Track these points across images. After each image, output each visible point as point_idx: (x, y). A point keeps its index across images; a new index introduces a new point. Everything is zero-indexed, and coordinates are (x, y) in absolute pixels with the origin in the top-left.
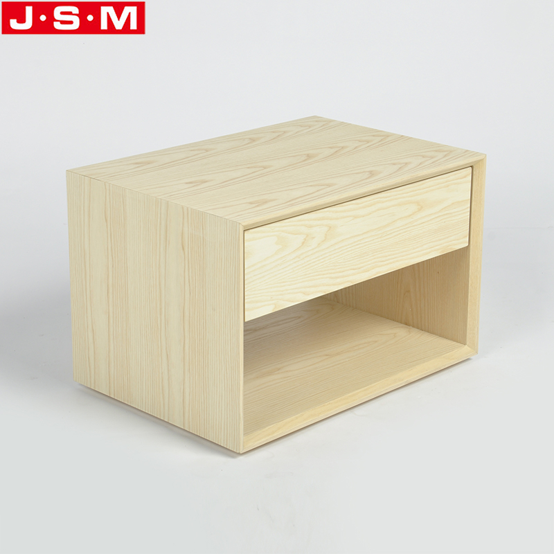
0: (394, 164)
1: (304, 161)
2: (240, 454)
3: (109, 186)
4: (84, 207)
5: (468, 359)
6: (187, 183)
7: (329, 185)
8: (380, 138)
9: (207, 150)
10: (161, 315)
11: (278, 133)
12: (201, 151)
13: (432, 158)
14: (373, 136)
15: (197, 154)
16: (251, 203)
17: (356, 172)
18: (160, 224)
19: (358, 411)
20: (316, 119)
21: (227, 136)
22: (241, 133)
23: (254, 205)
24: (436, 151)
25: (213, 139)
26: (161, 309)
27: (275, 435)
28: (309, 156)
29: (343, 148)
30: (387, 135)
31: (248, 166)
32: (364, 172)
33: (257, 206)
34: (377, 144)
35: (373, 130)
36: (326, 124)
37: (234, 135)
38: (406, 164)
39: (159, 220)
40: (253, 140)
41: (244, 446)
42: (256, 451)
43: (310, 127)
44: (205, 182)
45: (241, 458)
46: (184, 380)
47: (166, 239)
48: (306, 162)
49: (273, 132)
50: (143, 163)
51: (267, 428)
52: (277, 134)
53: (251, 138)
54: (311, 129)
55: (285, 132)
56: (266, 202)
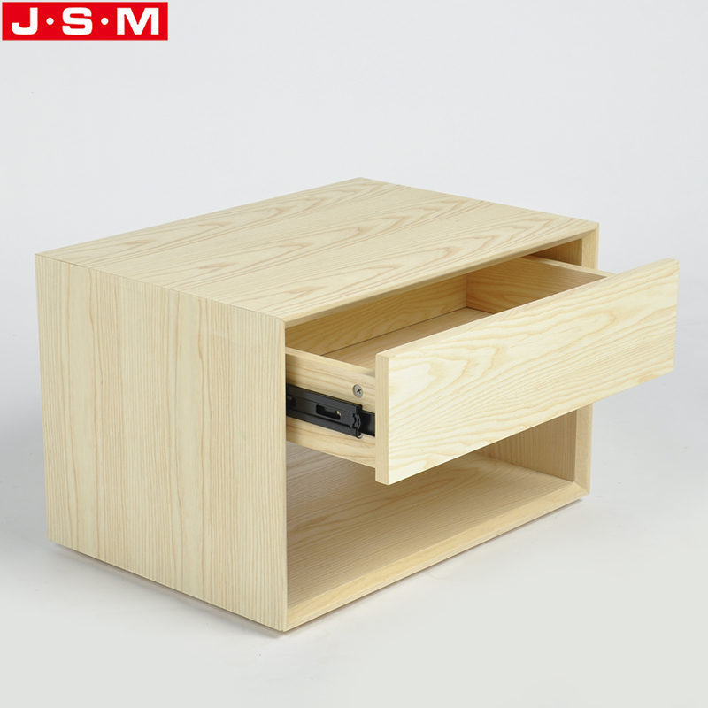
0: (477, 238)
1: (354, 236)
2: (282, 633)
3: (96, 274)
4: (60, 303)
5: (578, 501)
6: (201, 268)
7: (394, 267)
8: (453, 205)
9: (221, 225)
10: (170, 446)
11: (314, 200)
12: (213, 226)
13: (527, 229)
14: (443, 202)
15: (209, 230)
16: (291, 292)
17: (427, 249)
18: (168, 323)
19: (435, 572)
20: (363, 182)
21: (247, 205)
22: (263, 202)
23: (296, 295)
24: (531, 220)
25: (226, 210)
26: (170, 439)
27: (328, 606)
28: (360, 230)
29: (404, 218)
30: (462, 201)
31: (280, 244)
32: (438, 249)
33: (300, 296)
34: (450, 213)
35: (441, 194)
36: (377, 188)
37: (255, 204)
38: (493, 237)
39: (166, 318)
40: (281, 211)
41: (288, 622)
42: (303, 628)
43: (356, 192)
44: (225, 266)
45: (284, 638)
46: (203, 534)
47: (177, 344)
48: (358, 238)
49: (307, 200)
50: (137, 242)
51: (318, 597)
52: (312, 203)
53: (279, 208)
54: (357, 195)
55: (322, 200)
56: (311, 290)
